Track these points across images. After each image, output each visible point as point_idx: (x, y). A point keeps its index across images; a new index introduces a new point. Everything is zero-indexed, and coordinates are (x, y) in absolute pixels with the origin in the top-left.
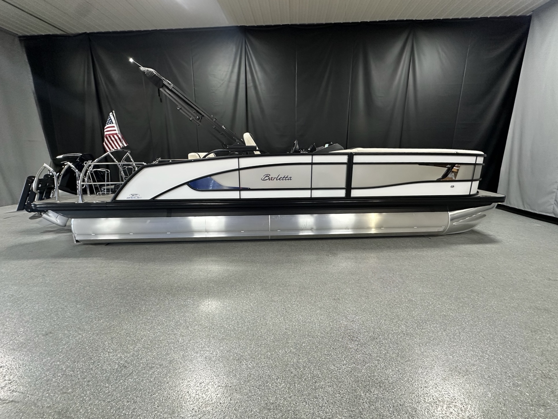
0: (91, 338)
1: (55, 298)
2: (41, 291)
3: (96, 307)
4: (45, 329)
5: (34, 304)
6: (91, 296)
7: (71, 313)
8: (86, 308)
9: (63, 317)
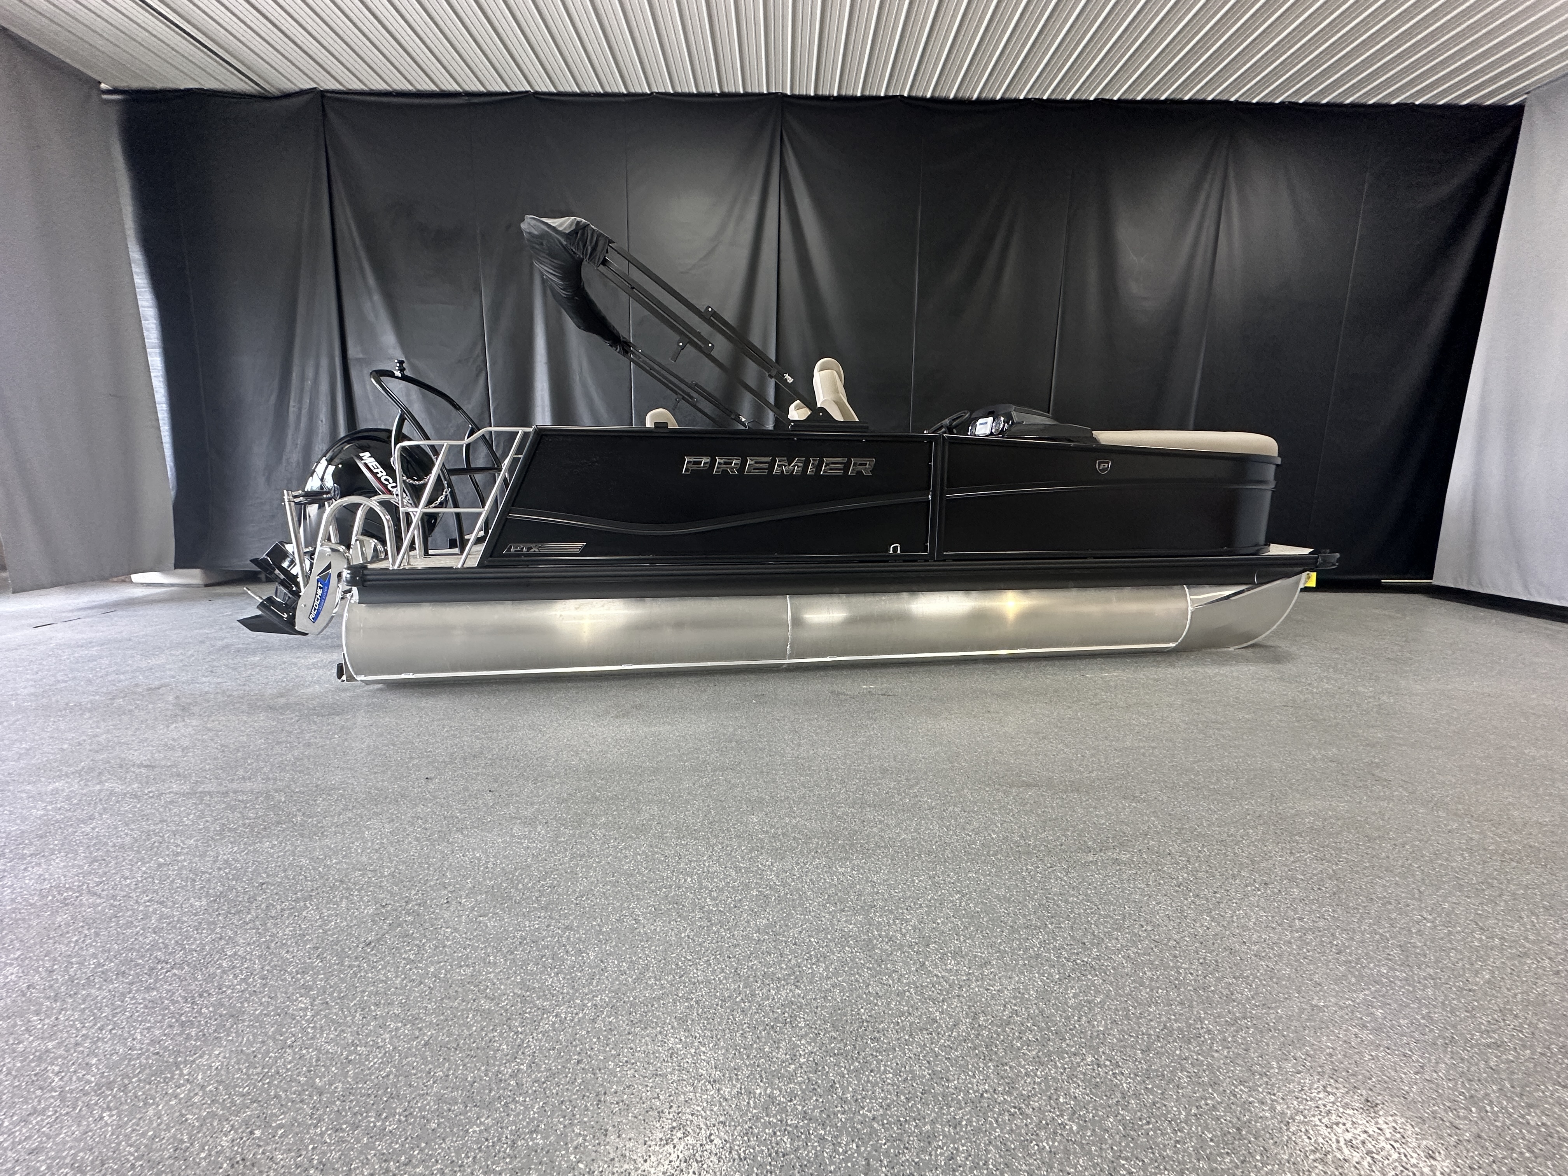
0: (599, 1024)
1: (363, 875)
2: (293, 853)
3: (534, 902)
4: (394, 994)
5: (297, 900)
6: (490, 865)
7: (456, 930)
8: (502, 910)
9: (437, 947)
